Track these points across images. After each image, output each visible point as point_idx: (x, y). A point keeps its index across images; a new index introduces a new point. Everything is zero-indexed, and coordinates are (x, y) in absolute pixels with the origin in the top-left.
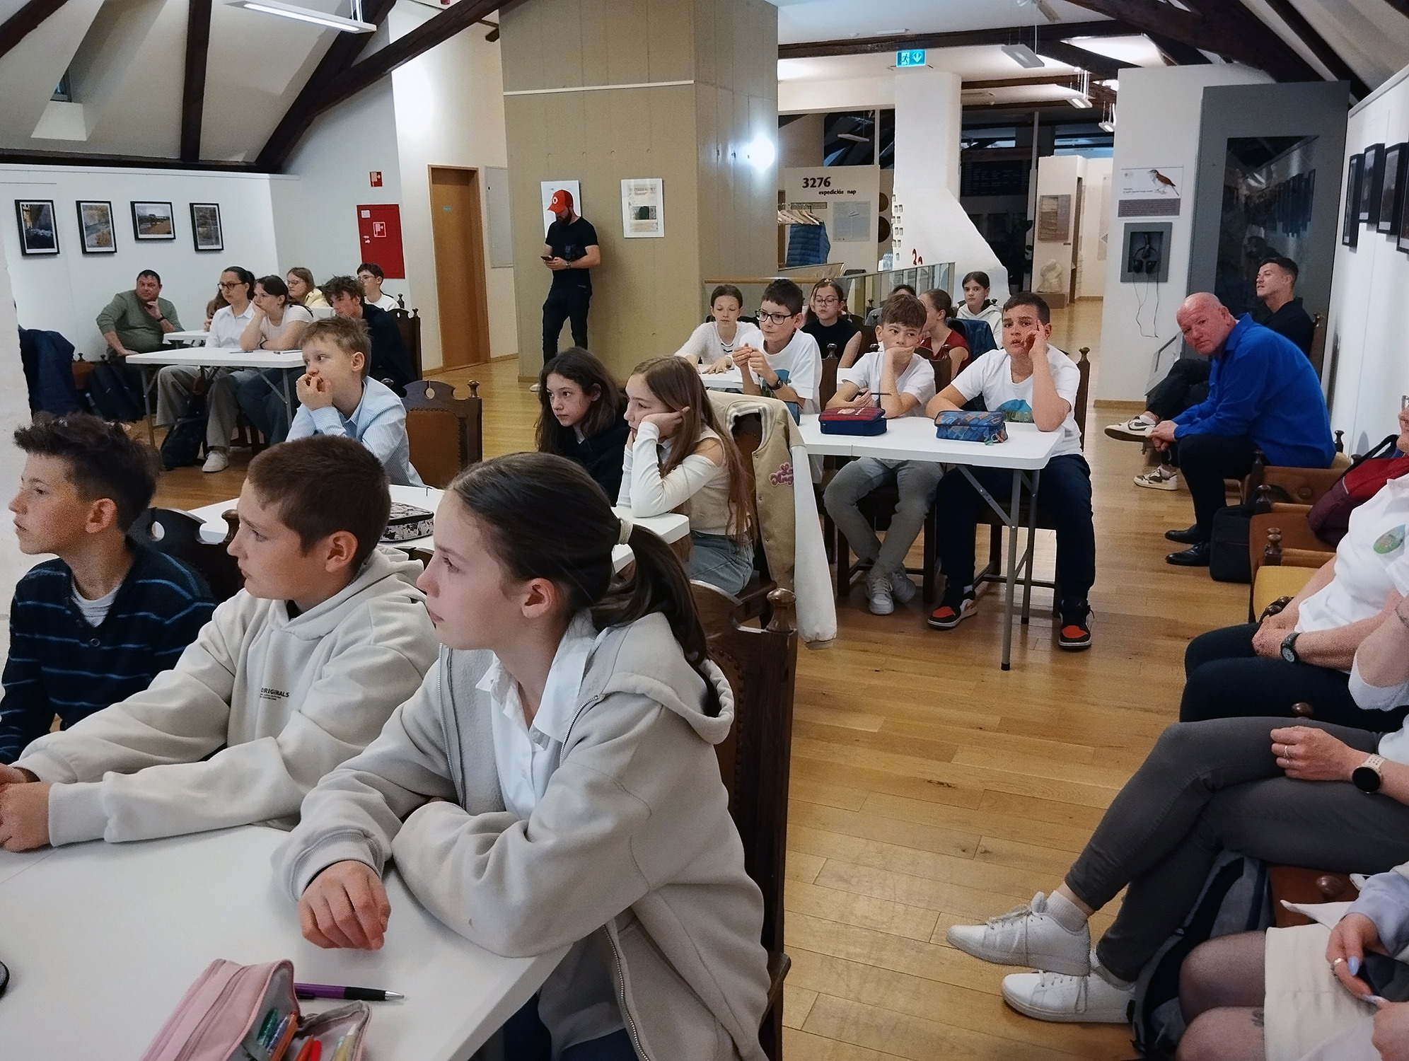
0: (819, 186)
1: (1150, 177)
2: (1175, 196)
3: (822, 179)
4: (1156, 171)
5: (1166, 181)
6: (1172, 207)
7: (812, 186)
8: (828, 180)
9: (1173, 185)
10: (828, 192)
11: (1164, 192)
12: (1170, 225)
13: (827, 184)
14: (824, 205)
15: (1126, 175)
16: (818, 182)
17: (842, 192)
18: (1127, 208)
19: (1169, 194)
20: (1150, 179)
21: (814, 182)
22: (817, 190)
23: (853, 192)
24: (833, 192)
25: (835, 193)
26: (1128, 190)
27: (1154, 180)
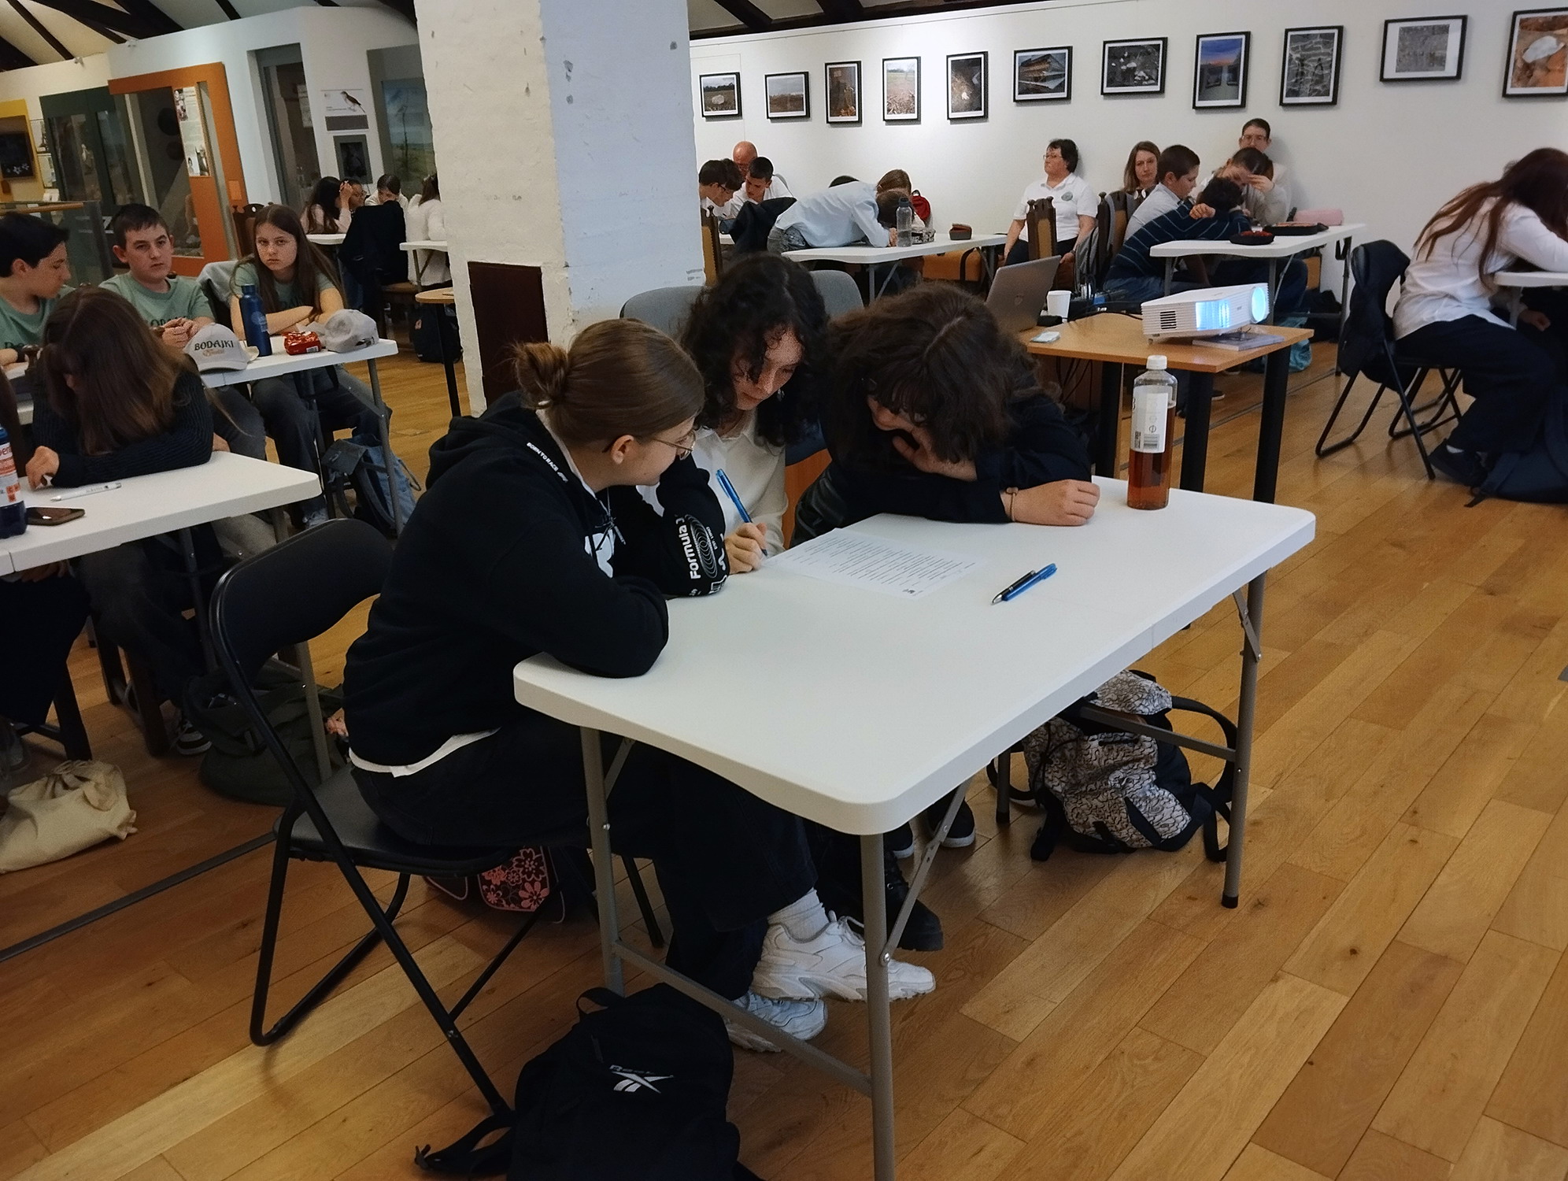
1: (342, 98)
2: (363, 114)
4: (345, 93)
5: (354, 101)
6: (361, 122)
9: (359, 104)
11: (354, 110)
12: (365, 136)
15: (325, 96)
18: (333, 123)
19: (358, 112)
20: (343, 100)
26: (329, 109)
27: (345, 100)
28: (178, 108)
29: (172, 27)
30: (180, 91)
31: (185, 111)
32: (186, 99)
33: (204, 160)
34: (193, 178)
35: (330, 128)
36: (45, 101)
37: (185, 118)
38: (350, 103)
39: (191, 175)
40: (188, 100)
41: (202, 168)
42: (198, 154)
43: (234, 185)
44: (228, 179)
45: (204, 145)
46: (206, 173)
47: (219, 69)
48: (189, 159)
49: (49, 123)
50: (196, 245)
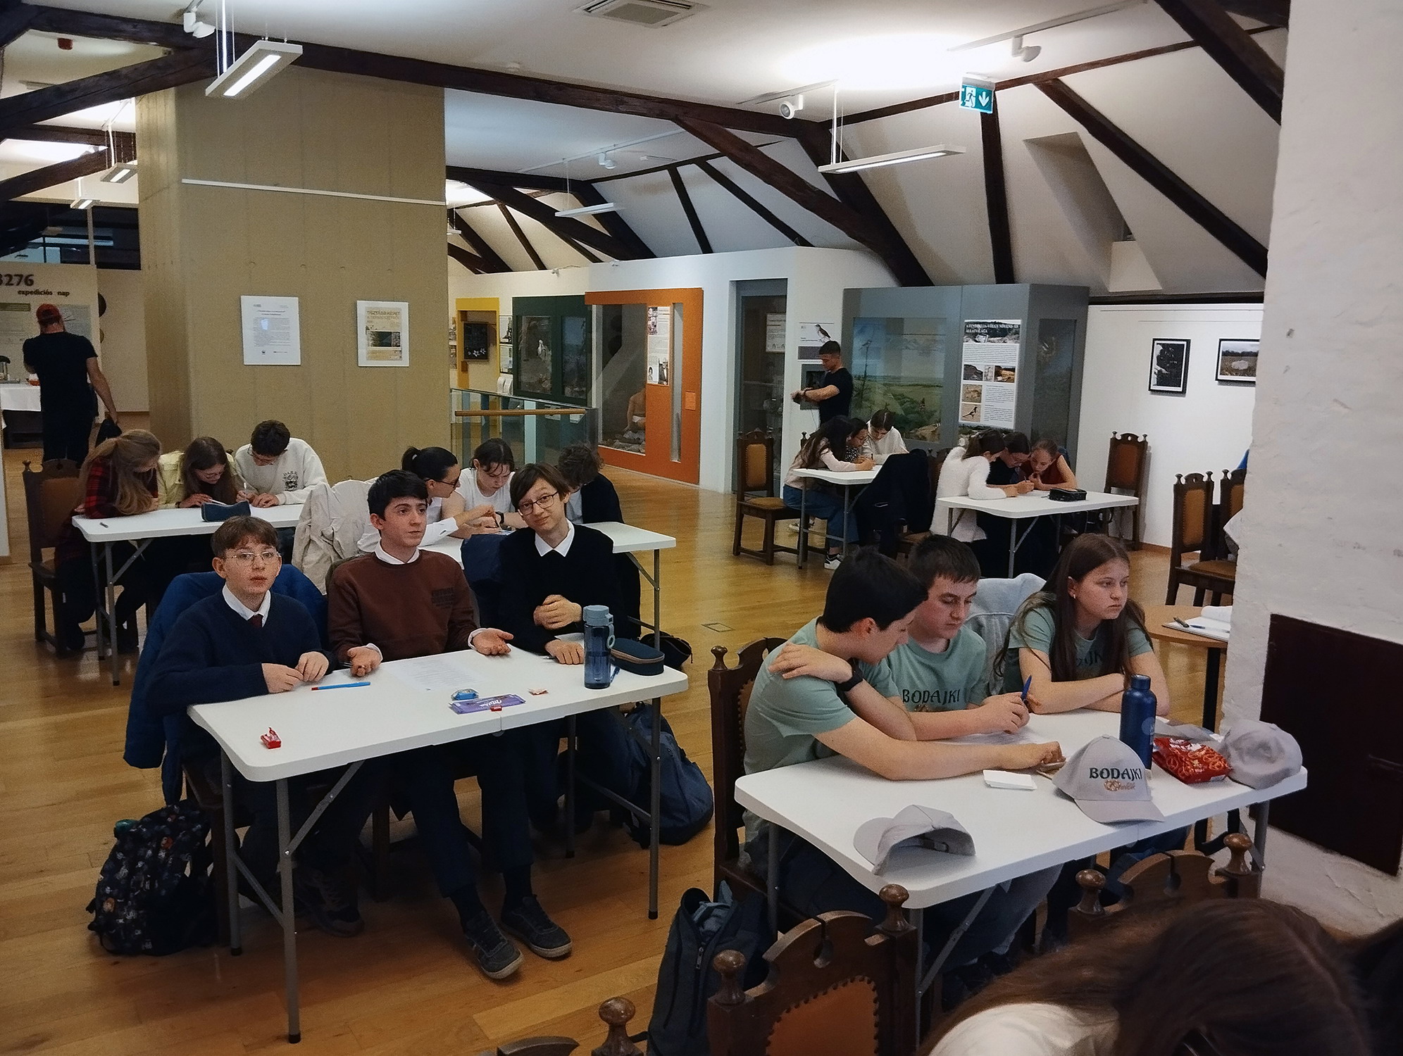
0: (18, 284)
1: (815, 329)
3: (21, 276)
5: (825, 332)
7: (9, 284)
8: (30, 278)
9: (829, 335)
10: (31, 293)
11: (824, 340)
13: (29, 282)
14: (27, 307)
15: (800, 327)
16: (15, 280)
17: (51, 293)
18: (804, 352)
20: (815, 332)
21: (11, 279)
22: (16, 289)
23: (66, 294)
24: (37, 292)
25: (40, 293)
26: (804, 339)
28: (650, 323)
29: (646, 253)
30: (655, 309)
31: (655, 326)
32: (659, 316)
33: (665, 371)
34: (651, 385)
35: (801, 357)
36: (516, 301)
37: (655, 332)
38: (822, 336)
39: (648, 382)
40: (662, 319)
41: (661, 378)
42: (660, 365)
43: (691, 396)
44: (685, 389)
45: (668, 359)
46: (665, 383)
47: (698, 294)
48: (651, 368)
49: (517, 319)
50: (638, 442)
